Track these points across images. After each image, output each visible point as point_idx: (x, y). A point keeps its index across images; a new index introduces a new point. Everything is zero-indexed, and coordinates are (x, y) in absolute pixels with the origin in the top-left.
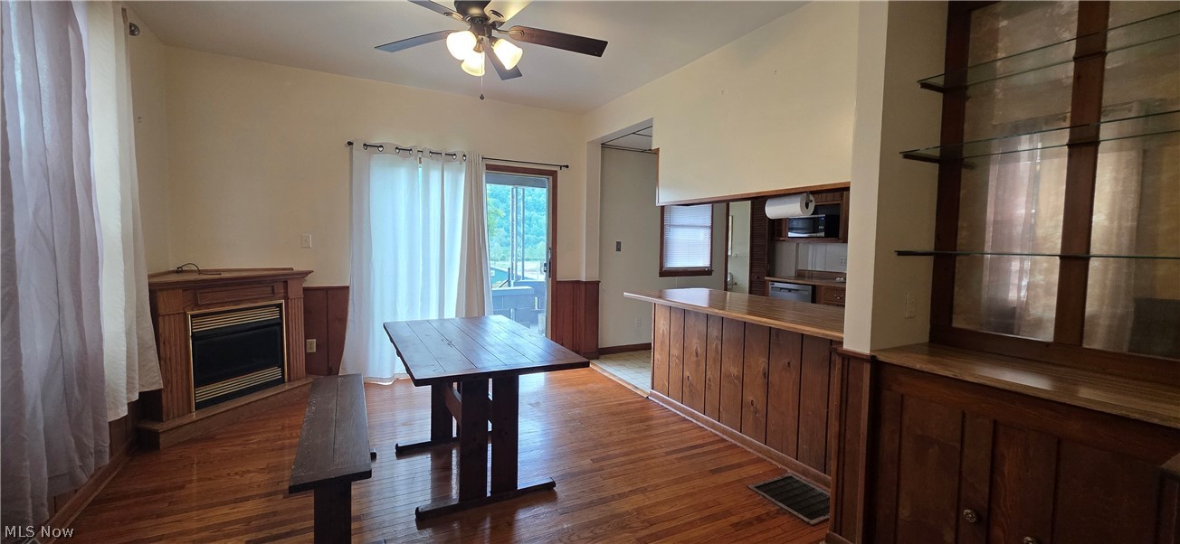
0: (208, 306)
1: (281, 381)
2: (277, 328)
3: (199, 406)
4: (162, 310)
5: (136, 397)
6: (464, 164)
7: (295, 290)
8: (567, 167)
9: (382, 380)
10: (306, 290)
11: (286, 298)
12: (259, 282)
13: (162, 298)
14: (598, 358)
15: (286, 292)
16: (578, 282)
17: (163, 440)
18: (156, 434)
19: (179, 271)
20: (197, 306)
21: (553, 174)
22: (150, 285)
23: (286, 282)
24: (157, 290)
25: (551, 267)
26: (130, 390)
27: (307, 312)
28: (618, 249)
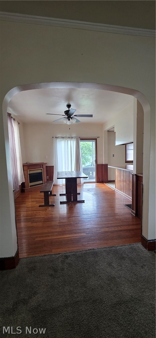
0: (31, 169)
1: (42, 184)
2: (42, 173)
3: (30, 186)
4: (24, 170)
5: (22, 183)
6: (75, 139)
7: (44, 167)
8: (99, 137)
9: (60, 185)
10: (46, 166)
11: (43, 168)
12: (38, 165)
13: (24, 167)
14: (108, 183)
15: (43, 167)
16: (103, 164)
17: (25, 191)
18: (24, 190)
19: (27, 163)
20: (29, 169)
21: (96, 139)
22: (23, 165)
23: (43, 165)
24: (24, 166)
25: (96, 161)
26: (21, 182)
27: (47, 171)
28: (113, 156)
